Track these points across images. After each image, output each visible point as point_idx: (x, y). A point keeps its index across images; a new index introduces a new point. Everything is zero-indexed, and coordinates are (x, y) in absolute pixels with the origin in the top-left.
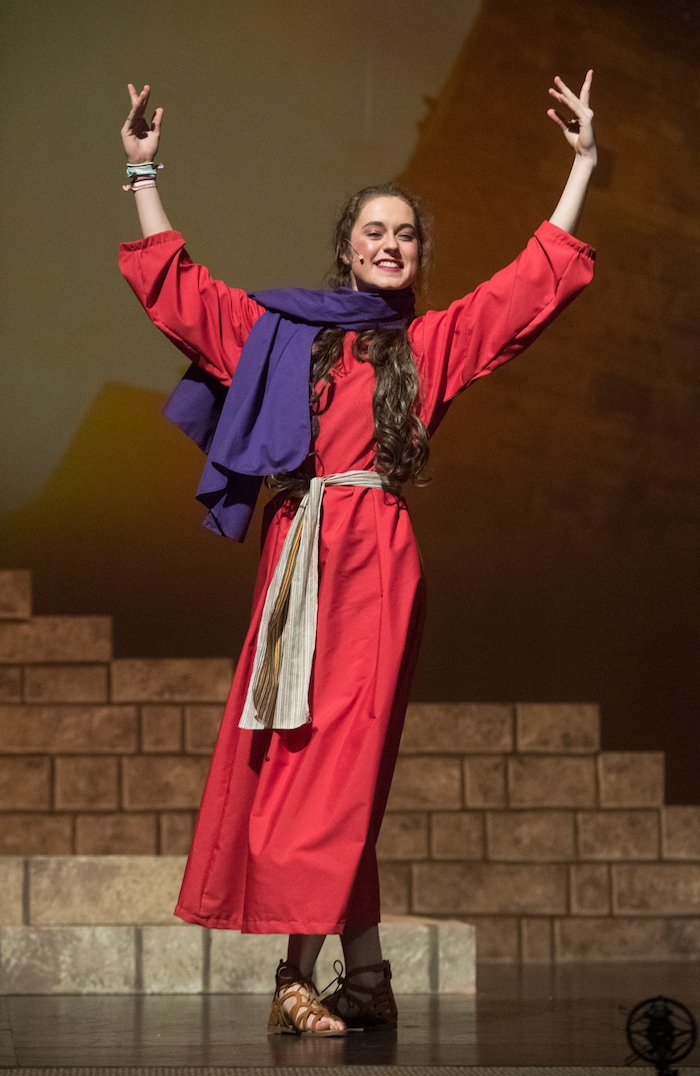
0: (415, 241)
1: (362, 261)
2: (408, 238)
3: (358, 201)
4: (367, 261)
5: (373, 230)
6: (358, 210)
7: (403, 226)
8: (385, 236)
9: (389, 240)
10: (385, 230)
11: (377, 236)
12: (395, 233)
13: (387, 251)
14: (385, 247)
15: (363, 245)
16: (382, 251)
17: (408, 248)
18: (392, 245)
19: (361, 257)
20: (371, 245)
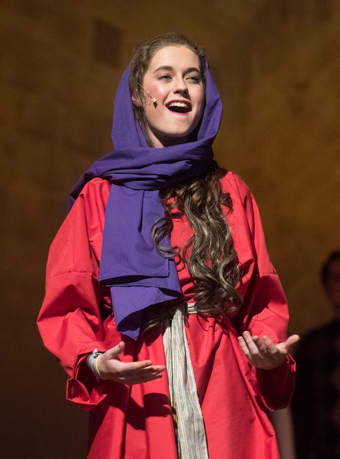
0: (201, 83)
1: (155, 104)
2: (196, 80)
3: (149, 50)
4: (159, 104)
5: (164, 73)
6: (149, 57)
7: (191, 70)
8: (174, 79)
9: (178, 82)
10: (175, 74)
11: (168, 78)
12: (183, 76)
13: (177, 92)
14: (175, 89)
15: (155, 89)
16: (172, 94)
17: (195, 91)
18: (182, 87)
19: (154, 100)
20: (162, 88)
